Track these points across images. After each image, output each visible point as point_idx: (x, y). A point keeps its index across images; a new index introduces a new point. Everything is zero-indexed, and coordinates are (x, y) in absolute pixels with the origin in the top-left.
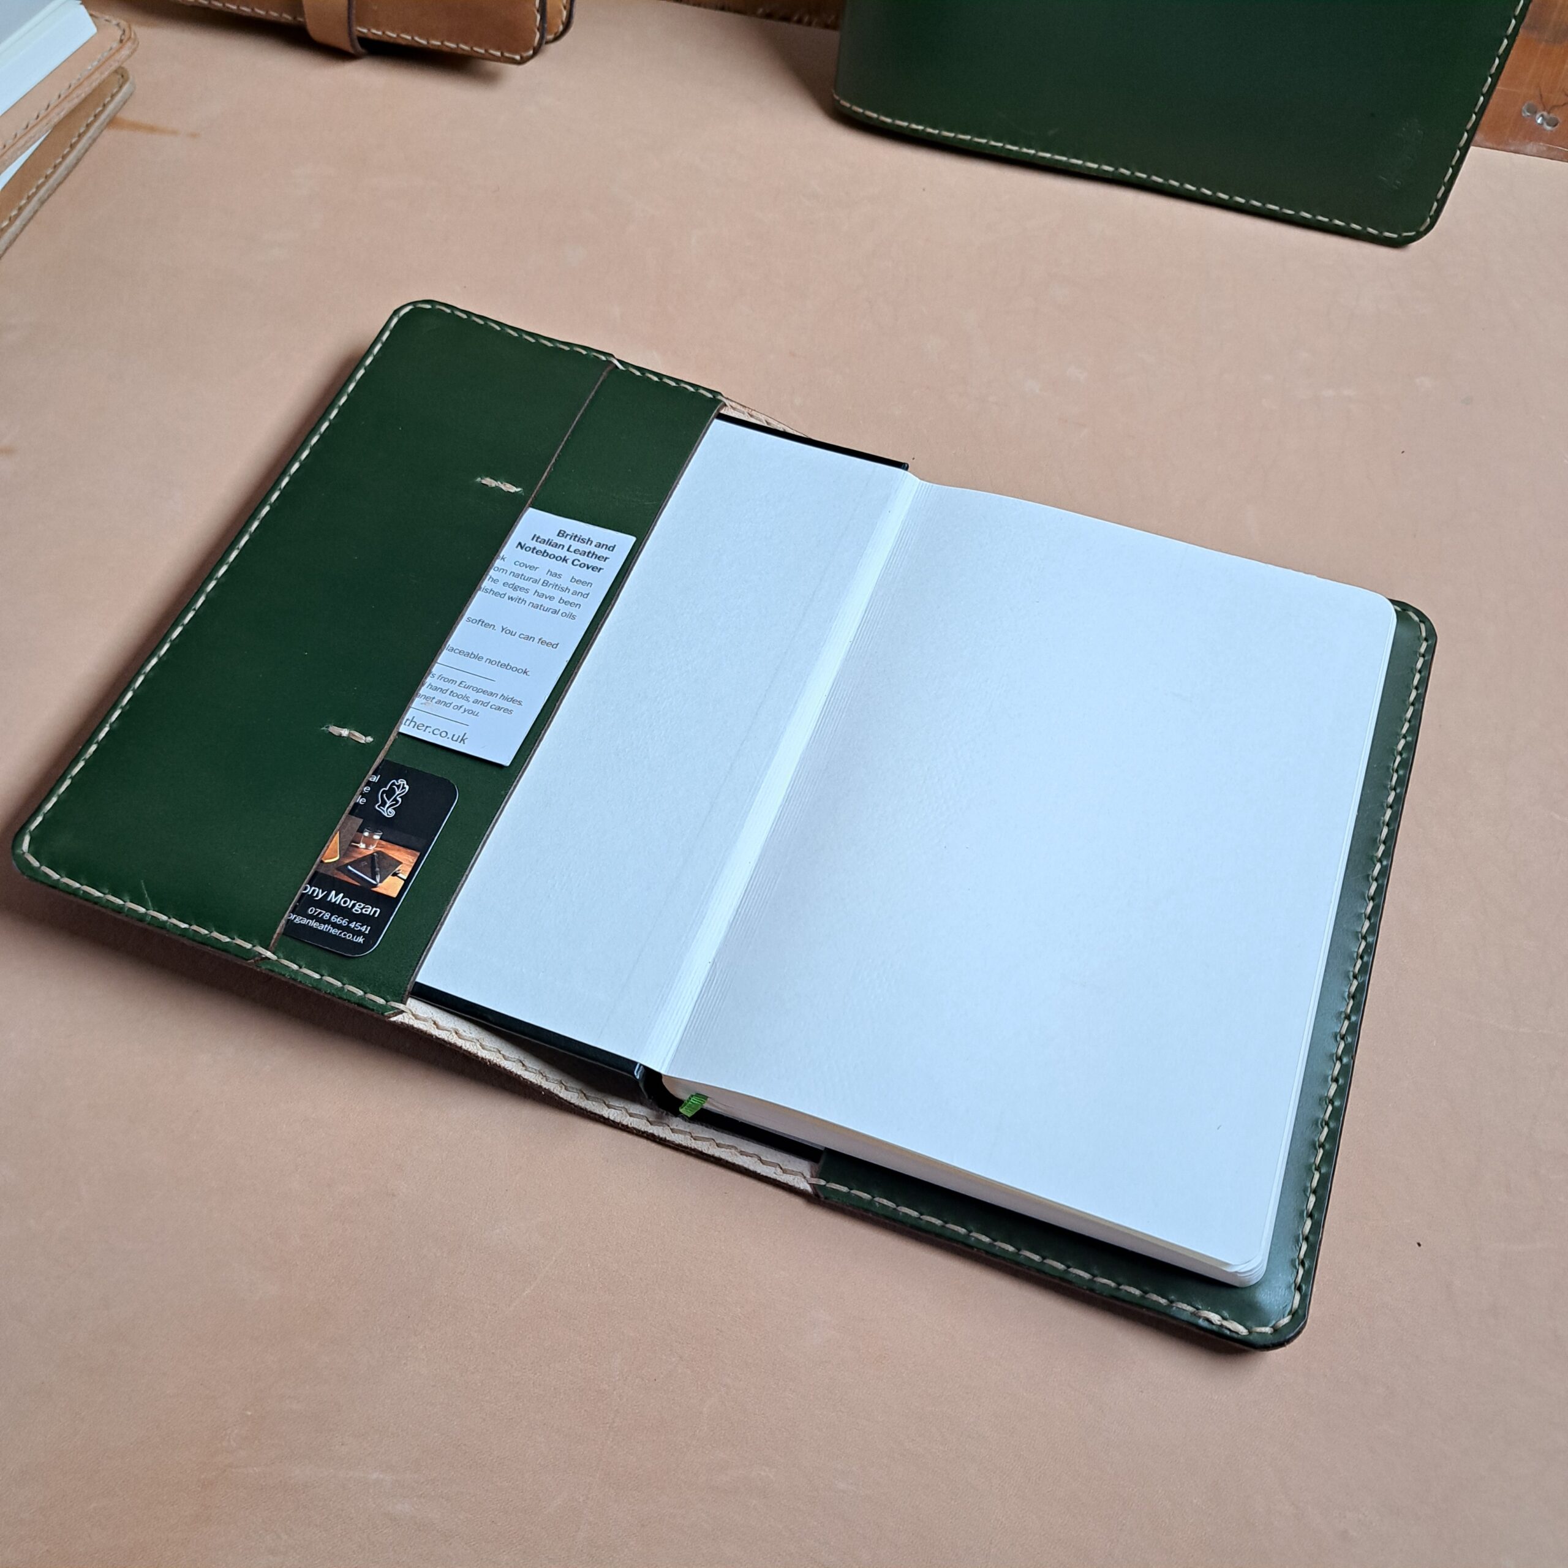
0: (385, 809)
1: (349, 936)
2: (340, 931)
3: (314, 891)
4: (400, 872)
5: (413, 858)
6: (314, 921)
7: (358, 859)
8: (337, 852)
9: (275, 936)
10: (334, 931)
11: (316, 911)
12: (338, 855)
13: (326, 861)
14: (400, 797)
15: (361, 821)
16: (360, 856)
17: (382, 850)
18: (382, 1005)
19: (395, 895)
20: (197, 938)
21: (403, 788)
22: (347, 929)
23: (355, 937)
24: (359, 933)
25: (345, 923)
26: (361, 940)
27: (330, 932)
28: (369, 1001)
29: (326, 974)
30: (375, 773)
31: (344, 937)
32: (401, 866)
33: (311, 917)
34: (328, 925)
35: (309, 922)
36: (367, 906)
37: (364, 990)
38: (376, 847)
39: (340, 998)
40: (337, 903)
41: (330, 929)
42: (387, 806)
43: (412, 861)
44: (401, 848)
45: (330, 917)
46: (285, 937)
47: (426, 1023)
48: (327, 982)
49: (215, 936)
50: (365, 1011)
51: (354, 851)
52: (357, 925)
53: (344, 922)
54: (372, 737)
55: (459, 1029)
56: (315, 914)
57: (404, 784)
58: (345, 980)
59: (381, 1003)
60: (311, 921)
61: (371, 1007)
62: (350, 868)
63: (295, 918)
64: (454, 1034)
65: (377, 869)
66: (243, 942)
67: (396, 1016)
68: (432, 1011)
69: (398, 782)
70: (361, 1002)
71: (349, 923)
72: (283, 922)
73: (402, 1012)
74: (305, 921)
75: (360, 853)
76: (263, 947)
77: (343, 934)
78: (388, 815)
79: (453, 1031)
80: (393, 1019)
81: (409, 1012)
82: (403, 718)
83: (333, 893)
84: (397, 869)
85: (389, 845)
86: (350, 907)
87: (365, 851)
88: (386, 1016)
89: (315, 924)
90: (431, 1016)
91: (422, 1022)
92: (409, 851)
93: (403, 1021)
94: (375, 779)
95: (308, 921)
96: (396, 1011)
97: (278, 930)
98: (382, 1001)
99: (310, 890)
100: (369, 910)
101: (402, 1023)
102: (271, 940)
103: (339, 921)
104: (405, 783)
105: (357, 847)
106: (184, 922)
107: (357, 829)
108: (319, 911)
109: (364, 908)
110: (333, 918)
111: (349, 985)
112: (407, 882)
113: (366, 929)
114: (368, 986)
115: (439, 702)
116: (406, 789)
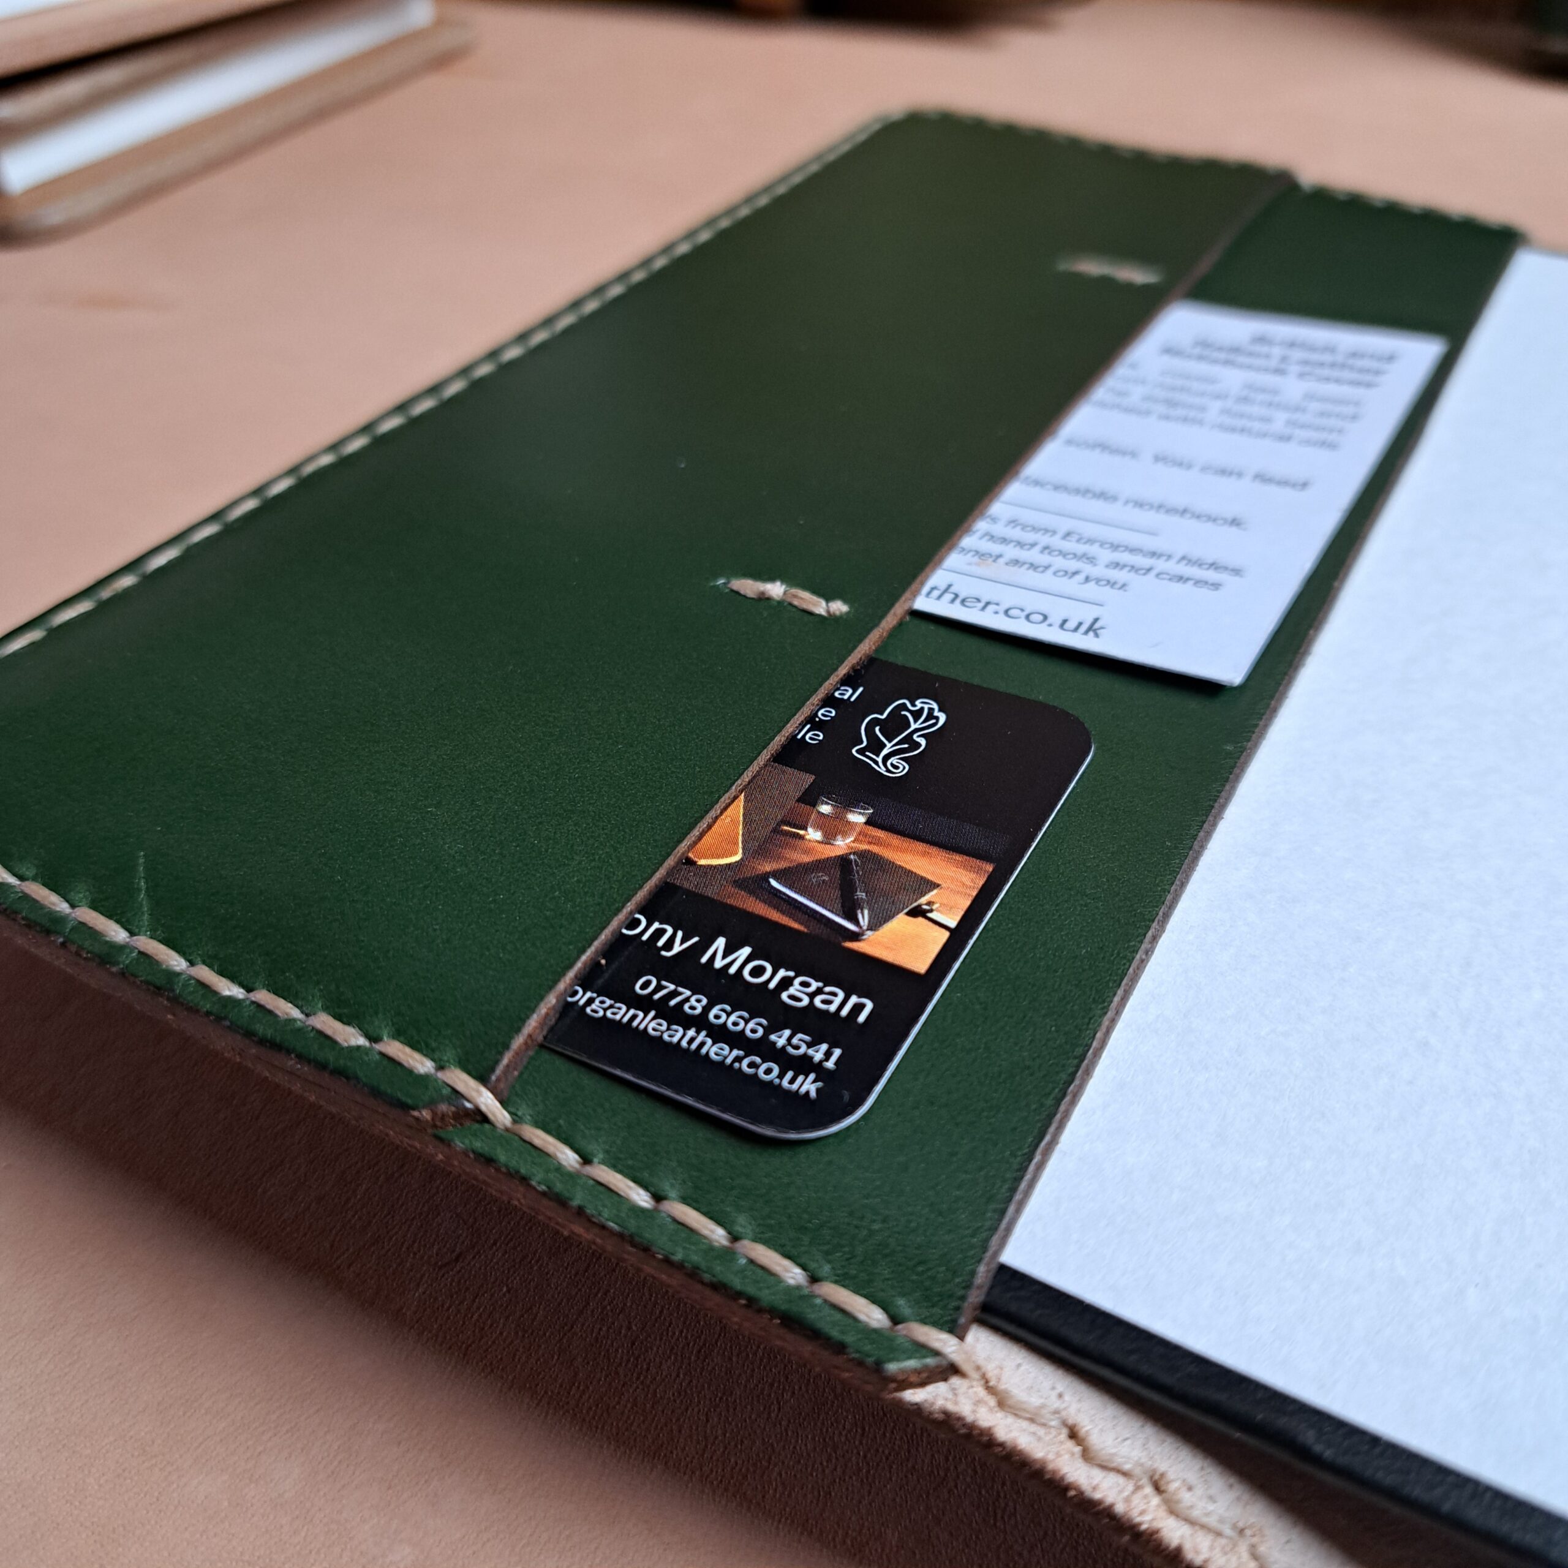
0: (880, 759)
1: (768, 1071)
2: (735, 1052)
3: (660, 933)
4: (934, 907)
5: (973, 876)
6: (652, 1014)
7: (799, 865)
8: (736, 843)
9: (518, 1042)
10: (714, 1050)
11: (659, 988)
12: (741, 851)
13: (702, 862)
14: (920, 736)
15: (810, 779)
16: (806, 859)
17: (875, 849)
18: (876, 1331)
19: (921, 965)
20: (260, 1029)
21: (931, 715)
22: (764, 1049)
23: (790, 1075)
24: (804, 1065)
25: (754, 1031)
26: (808, 1086)
27: (704, 1051)
28: (827, 1310)
29: (673, 1194)
30: (849, 681)
31: (751, 1071)
32: (935, 892)
33: (644, 1004)
34: (698, 1032)
35: (634, 1017)
36: (828, 989)
37: (813, 1265)
38: (853, 842)
39: (718, 1287)
40: (732, 970)
41: (703, 1044)
42: (885, 752)
43: (969, 883)
44: (934, 850)
45: (706, 1009)
46: (546, 1056)
47: (1041, 1432)
48: (675, 1221)
49: (319, 1026)
50: (807, 1349)
51: (787, 845)
52: (795, 1041)
53: (754, 1028)
54: (845, 601)
55: (1171, 1475)
56: (657, 997)
57: (931, 710)
58: (742, 1222)
59: (875, 1324)
60: (641, 1015)
61: (835, 1333)
62: (773, 883)
63: (590, 1001)
64: (1149, 1490)
65: (860, 894)
66: (408, 1050)
67: (923, 1384)
68: (1060, 1388)
69: (914, 705)
70: (795, 1309)
71: (768, 1031)
72: (551, 1000)
73: (950, 1370)
74: (621, 1013)
75: (807, 851)
76: (469, 1073)
77: (745, 1062)
78: (888, 771)
79: (1145, 1481)
80: (913, 1396)
81: (975, 1375)
82: (922, 584)
83: (721, 943)
84: (923, 900)
85: (895, 840)
86: (772, 985)
87: (820, 847)
88: (893, 1379)
89: (653, 1024)
90: (1056, 1404)
91: (1025, 1424)
92: (958, 857)
93: (951, 1407)
94: (848, 694)
95: (632, 1012)
96: (930, 1361)
97: (532, 1023)
98: (874, 1316)
99: (645, 929)
100: (837, 1001)
101: (947, 1414)
102: (501, 1054)
103: (735, 1024)
104: (935, 706)
105: (802, 837)
106: (233, 978)
107: (798, 794)
108: (672, 987)
109: (819, 991)
110: (715, 1011)
111: (755, 1240)
112: (958, 936)
113: (828, 1055)
114: (827, 1253)
115: (1016, 562)
116: (937, 718)
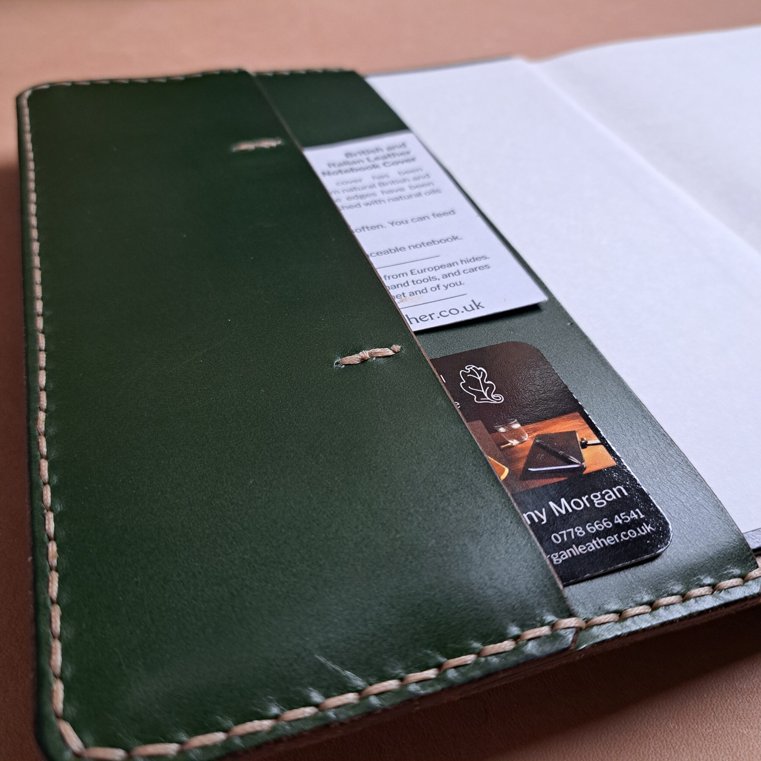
0: (489, 399)
1: (632, 534)
2: (615, 536)
3: (530, 517)
4: (585, 439)
5: (578, 420)
6: (574, 546)
7: (529, 456)
10: (609, 541)
11: (561, 536)
12: (504, 466)
14: (487, 381)
15: (480, 422)
17: (539, 433)
19: (612, 462)
21: (478, 371)
22: (620, 528)
23: (638, 529)
24: (637, 523)
26: (648, 528)
27: (607, 544)
29: (653, 599)
31: (628, 538)
32: (577, 434)
33: (564, 546)
34: (595, 540)
35: (571, 552)
36: (603, 493)
38: (530, 434)
39: (700, 614)
40: (570, 510)
41: (603, 542)
42: (486, 395)
43: (581, 424)
45: (585, 530)
48: (665, 606)
50: (732, 609)
51: (512, 453)
52: (623, 517)
53: (607, 524)
56: (566, 540)
57: (475, 369)
60: (572, 549)
62: (531, 470)
65: (561, 452)
66: (533, 630)
69: (467, 371)
70: (724, 599)
71: (611, 521)
74: (566, 554)
75: (522, 450)
76: (564, 618)
77: (622, 537)
78: (498, 401)
82: (404, 319)
83: (552, 504)
84: (579, 440)
85: (540, 425)
86: (588, 505)
87: (523, 445)
89: (580, 549)
92: (564, 417)
95: (568, 551)
97: (559, 582)
100: (612, 494)
102: (566, 602)
103: (600, 527)
104: (473, 366)
105: (513, 446)
107: (486, 431)
108: (565, 532)
109: (603, 496)
110: (588, 528)
112: (605, 444)
113: (637, 514)
114: (709, 575)
115: (412, 294)
116: (481, 371)
